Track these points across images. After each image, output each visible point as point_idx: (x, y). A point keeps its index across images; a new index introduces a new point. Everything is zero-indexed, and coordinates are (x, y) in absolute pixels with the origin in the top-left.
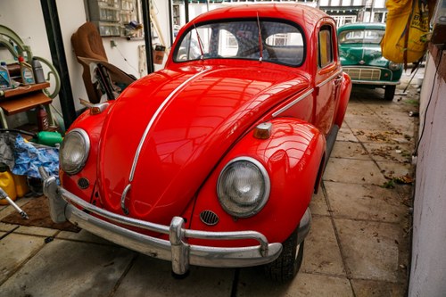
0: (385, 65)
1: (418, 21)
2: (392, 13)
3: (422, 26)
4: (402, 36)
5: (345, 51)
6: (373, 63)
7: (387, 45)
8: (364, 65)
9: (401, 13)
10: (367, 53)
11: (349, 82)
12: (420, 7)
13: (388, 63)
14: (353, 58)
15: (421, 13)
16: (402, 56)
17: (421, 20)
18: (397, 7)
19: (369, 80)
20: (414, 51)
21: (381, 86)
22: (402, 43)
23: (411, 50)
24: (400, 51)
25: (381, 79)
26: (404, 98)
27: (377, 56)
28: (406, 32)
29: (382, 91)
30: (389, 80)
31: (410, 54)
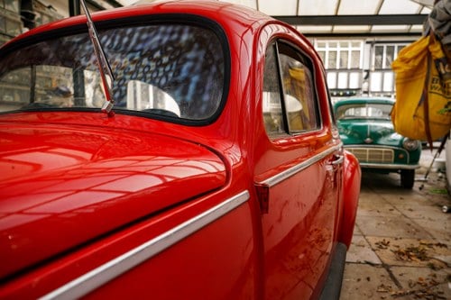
0: (397, 143)
1: (438, 85)
2: (402, 75)
3: (444, 92)
4: (419, 105)
5: (346, 127)
6: (382, 141)
7: (401, 116)
8: (371, 143)
9: (412, 76)
10: (373, 130)
11: (356, 166)
12: (437, 67)
13: (401, 141)
14: (356, 135)
15: (441, 75)
16: (422, 129)
17: (441, 84)
18: (407, 68)
19: (380, 162)
20: (439, 124)
21: (395, 170)
22: (421, 112)
23: (434, 123)
24: (419, 123)
25: (395, 162)
26: (426, 186)
27: (386, 133)
28: (424, 101)
29: (397, 176)
30: (405, 163)
31: (434, 129)
